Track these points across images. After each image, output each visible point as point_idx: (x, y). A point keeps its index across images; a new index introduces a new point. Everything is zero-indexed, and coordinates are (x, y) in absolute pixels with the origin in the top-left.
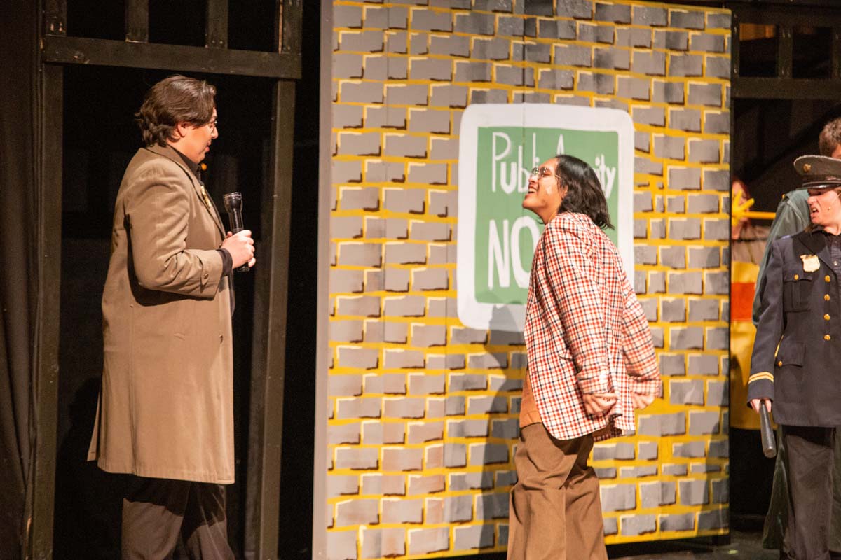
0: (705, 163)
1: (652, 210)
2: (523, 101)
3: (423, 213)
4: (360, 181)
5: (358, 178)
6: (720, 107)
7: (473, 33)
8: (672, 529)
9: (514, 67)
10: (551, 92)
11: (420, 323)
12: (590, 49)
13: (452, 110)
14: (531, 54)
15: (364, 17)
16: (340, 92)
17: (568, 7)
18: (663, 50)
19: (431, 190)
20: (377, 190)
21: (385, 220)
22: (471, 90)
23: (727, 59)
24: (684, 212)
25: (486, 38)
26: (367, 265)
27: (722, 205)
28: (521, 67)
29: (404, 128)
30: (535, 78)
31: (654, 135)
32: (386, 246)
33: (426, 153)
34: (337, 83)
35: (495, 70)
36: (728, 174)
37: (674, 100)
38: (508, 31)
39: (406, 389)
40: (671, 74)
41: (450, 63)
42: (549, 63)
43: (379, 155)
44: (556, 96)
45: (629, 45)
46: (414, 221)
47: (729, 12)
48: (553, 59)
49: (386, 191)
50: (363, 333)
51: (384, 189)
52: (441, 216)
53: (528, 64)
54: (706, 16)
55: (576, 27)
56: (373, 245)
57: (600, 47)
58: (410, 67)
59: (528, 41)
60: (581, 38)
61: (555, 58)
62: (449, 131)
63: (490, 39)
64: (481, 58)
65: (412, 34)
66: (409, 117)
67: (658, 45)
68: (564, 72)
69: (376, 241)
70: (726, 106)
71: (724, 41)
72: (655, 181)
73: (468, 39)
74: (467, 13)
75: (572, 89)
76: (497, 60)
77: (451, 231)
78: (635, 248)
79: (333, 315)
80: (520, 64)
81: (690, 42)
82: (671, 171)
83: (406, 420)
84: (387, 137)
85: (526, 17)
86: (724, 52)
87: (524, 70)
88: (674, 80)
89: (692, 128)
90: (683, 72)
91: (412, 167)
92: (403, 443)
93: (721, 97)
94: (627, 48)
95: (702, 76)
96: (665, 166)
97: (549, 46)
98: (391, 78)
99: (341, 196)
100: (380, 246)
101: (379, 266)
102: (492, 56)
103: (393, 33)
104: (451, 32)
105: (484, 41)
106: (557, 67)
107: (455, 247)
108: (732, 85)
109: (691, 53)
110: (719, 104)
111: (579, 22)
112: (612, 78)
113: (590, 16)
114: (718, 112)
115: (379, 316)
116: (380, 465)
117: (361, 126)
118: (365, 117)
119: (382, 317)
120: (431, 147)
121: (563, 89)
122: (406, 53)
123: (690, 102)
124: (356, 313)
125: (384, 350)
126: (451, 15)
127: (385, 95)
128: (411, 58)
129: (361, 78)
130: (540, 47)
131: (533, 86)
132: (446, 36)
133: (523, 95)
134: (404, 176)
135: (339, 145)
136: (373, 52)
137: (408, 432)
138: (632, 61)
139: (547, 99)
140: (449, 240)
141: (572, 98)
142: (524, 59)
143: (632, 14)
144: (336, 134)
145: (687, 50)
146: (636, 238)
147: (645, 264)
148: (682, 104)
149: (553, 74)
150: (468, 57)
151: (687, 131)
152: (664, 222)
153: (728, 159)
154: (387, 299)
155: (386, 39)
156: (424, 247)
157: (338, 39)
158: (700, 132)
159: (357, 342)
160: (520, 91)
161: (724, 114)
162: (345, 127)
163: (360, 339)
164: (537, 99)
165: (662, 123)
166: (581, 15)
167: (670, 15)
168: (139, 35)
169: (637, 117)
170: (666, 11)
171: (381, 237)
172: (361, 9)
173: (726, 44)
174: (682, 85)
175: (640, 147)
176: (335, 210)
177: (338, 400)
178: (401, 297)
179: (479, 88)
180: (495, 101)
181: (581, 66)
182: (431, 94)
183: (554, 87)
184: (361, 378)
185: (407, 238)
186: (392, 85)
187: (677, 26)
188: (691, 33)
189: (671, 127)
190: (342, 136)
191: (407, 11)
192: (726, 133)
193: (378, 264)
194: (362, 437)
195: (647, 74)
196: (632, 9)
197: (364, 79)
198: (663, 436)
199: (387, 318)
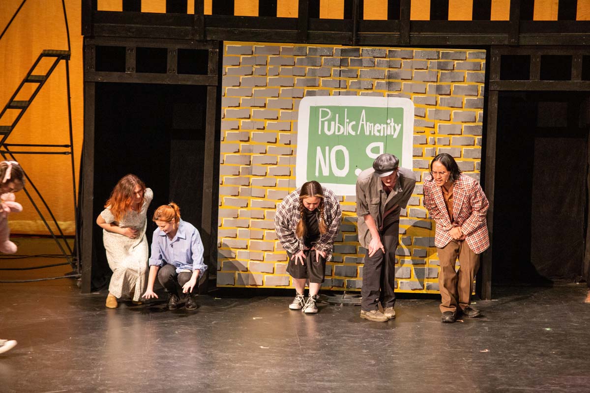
0: (465, 122)
1: (427, 144)
2: (339, 95)
3: (276, 142)
4: (238, 129)
5: (237, 128)
6: (477, 96)
7: (308, 65)
8: (435, 289)
9: (334, 80)
10: (358, 90)
11: (273, 189)
12: (384, 71)
13: (294, 99)
14: (344, 74)
15: (241, 61)
16: (226, 92)
17: (370, 52)
18: (436, 70)
19: (279, 133)
20: (248, 133)
21: (253, 145)
22: (306, 90)
23: (482, 74)
24: (449, 145)
25: (316, 68)
26: (242, 164)
27: (476, 142)
28: (339, 80)
29: (265, 107)
30: (347, 84)
31: (428, 109)
32: (253, 156)
33: (278, 117)
34: (225, 88)
35: (321, 81)
36: (482, 128)
37: (443, 93)
38: (329, 64)
39: (264, 217)
40: (440, 81)
41: (293, 79)
42: (357, 77)
43: (249, 118)
44: (361, 92)
45: (412, 68)
46: (269, 146)
47: (485, 51)
48: (359, 77)
49: (253, 133)
50: (239, 192)
51: (252, 133)
52: (285, 144)
53: (342, 78)
54: (468, 54)
55: (375, 62)
56: (246, 156)
57: (391, 69)
58: (268, 81)
59: (342, 68)
60: (378, 66)
61: (360, 75)
62: (293, 108)
63: (319, 68)
64: (312, 76)
65: (269, 67)
66: (267, 102)
67: (432, 68)
68: (366, 81)
69: (248, 154)
70: (481, 95)
71: (481, 65)
72: (428, 130)
73: (305, 68)
74: (304, 57)
75: (372, 89)
76: (323, 77)
77: (292, 151)
78: (413, 161)
79: (222, 184)
80: (338, 79)
81: (455, 66)
82: (440, 125)
83: (264, 230)
84: (254, 111)
85: (342, 58)
86: (480, 70)
87: (340, 81)
88: (443, 83)
89: (456, 106)
90: (451, 80)
91: (268, 123)
92: (262, 239)
93: (478, 91)
94: (410, 70)
95: (464, 81)
96: (435, 124)
97: (357, 70)
98: (256, 86)
99: (226, 136)
100: (250, 156)
101: (250, 165)
102: (319, 75)
103: (258, 67)
104: (294, 65)
105: (314, 69)
106: (361, 79)
107: (295, 158)
108: (485, 85)
109: (455, 71)
110: (477, 94)
111: (376, 59)
112: (400, 83)
113: (385, 56)
114: (476, 98)
115: (249, 185)
116: (248, 247)
117: (239, 106)
118: (241, 102)
119: (250, 187)
120: (280, 115)
121: (365, 89)
122: (266, 75)
123: (454, 94)
124: (235, 184)
125: (251, 200)
126: (293, 59)
127: (253, 93)
128: (268, 78)
129: (239, 86)
130: (350, 71)
131: (347, 88)
132: (291, 67)
133: (340, 92)
134: (264, 127)
135: (225, 114)
136: (245, 75)
137: (265, 235)
138: (414, 76)
139: (355, 94)
140: (292, 155)
141: (370, 93)
142: (340, 76)
143: (414, 54)
144: (224, 110)
145: (453, 70)
146: (413, 156)
147: (420, 168)
148: (450, 95)
149: (359, 82)
150: (305, 76)
151: (452, 107)
152: (434, 149)
153: (482, 120)
154: (252, 179)
155: (254, 69)
156: (276, 157)
157: (225, 70)
158: (462, 108)
159: (235, 196)
160: (338, 90)
161: (480, 99)
162: (229, 107)
163: (237, 194)
164: (347, 94)
165: (435, 104)
166: (378, 56)
167: (441, 54)
168: (131, 69)
169: (416, 101)
170: (439, 52)
171: (250, 153)
172: (240, 58)
173: (482, 66)
174: (450, 86)
175: (419, 115)
176: (223, 141)
177: (224, 219)
178: (262, 178)
179: (311, 89)
180: (321, 95)
181: (378, 79)
182: (281, 92)
183: (360, 88)
184: (237, 210)
185: (266, 153)
186: (257, 89)
187: (446, 59)
188: (456, 62)
189: (441, 105)
190: (227, 111)
191: (267, 57)
192: (481, 108)
193: (248, 163)
194: (238, 235)
195: (424, 81)
196: (414, 52)
197: (240, 87)
198: (430, 247)
199: (253, 187)
